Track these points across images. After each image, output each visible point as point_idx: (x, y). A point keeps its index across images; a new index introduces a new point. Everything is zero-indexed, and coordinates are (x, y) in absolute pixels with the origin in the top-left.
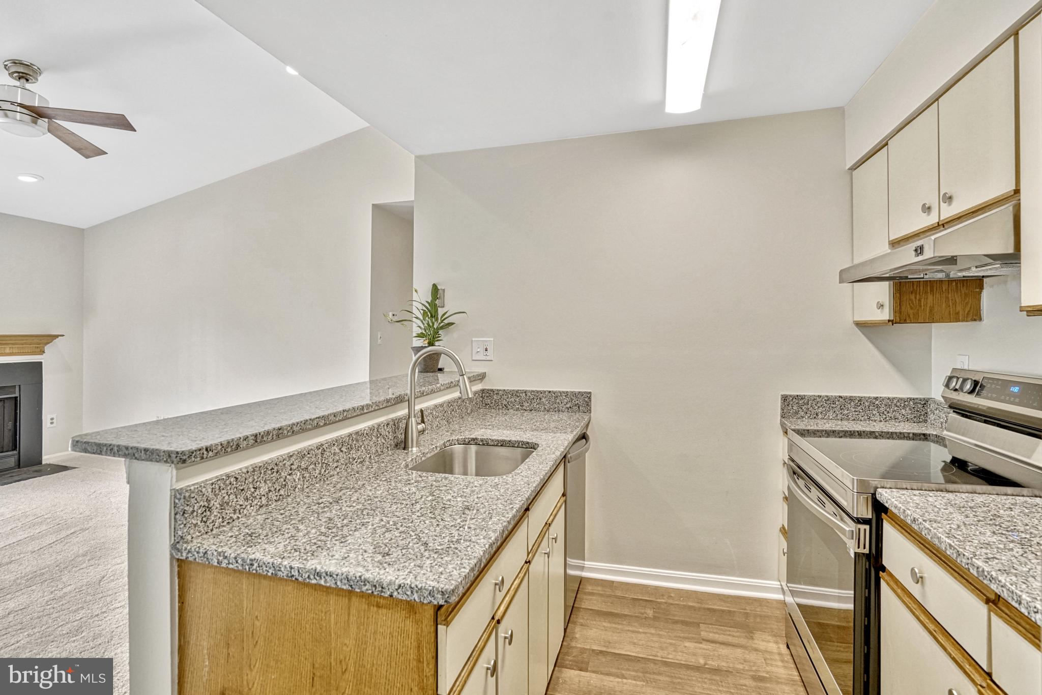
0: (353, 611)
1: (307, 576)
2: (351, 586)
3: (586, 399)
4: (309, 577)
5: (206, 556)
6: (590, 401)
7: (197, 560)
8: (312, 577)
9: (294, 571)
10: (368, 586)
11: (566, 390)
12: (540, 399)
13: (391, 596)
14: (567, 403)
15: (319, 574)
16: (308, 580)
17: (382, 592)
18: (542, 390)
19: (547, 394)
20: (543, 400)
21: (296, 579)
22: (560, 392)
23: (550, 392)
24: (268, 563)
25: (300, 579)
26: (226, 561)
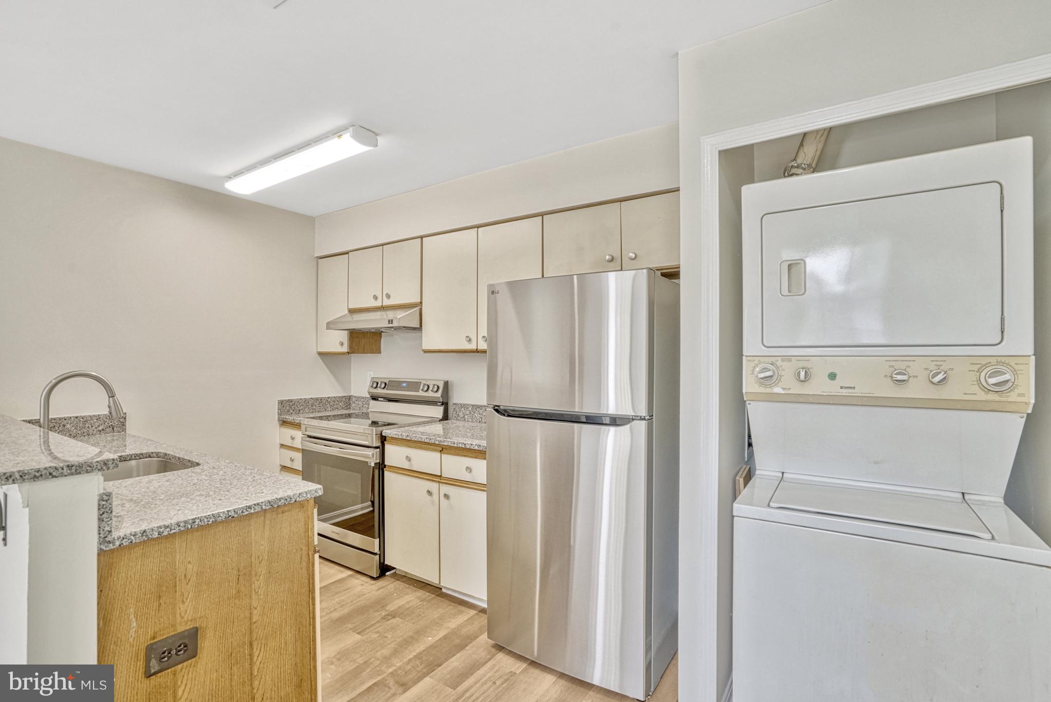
0: (267, 522)
1: (241, 511)
2: (272, 505)
3: (122, 420)
4: (242, 512)
5: (145, 534)
6: (125, 421)
7: (134, 542)
8: (244, 511)
9: (231, 513)
10: (282, 501)
11: (97, 414)
12: (64, 426)
13: (296, 501)
14: (99, 426)
15: (250, 507)
16: (241, 514)
17: (290, 501)
18: (67, 416)
19: (73, 419)
20: (68, 426)
21: (233, 517)
22: (90, 416)
23: (77, 417)
24: (209, 515)
25: (236, 516)
26: (168, 530)
